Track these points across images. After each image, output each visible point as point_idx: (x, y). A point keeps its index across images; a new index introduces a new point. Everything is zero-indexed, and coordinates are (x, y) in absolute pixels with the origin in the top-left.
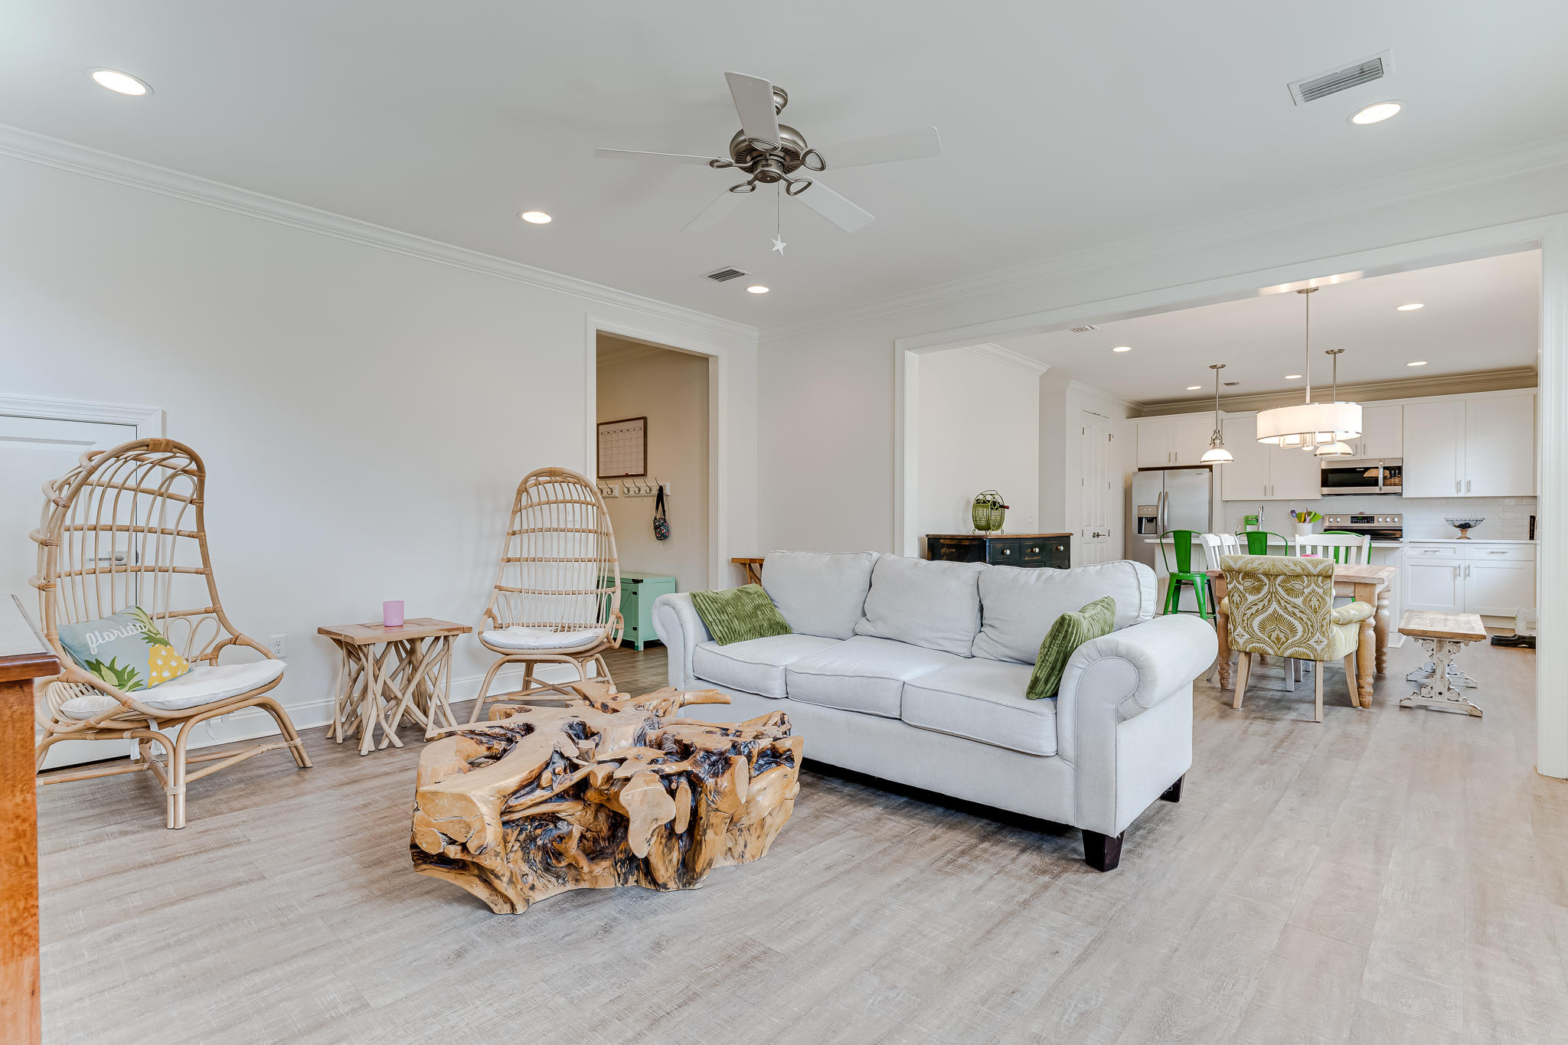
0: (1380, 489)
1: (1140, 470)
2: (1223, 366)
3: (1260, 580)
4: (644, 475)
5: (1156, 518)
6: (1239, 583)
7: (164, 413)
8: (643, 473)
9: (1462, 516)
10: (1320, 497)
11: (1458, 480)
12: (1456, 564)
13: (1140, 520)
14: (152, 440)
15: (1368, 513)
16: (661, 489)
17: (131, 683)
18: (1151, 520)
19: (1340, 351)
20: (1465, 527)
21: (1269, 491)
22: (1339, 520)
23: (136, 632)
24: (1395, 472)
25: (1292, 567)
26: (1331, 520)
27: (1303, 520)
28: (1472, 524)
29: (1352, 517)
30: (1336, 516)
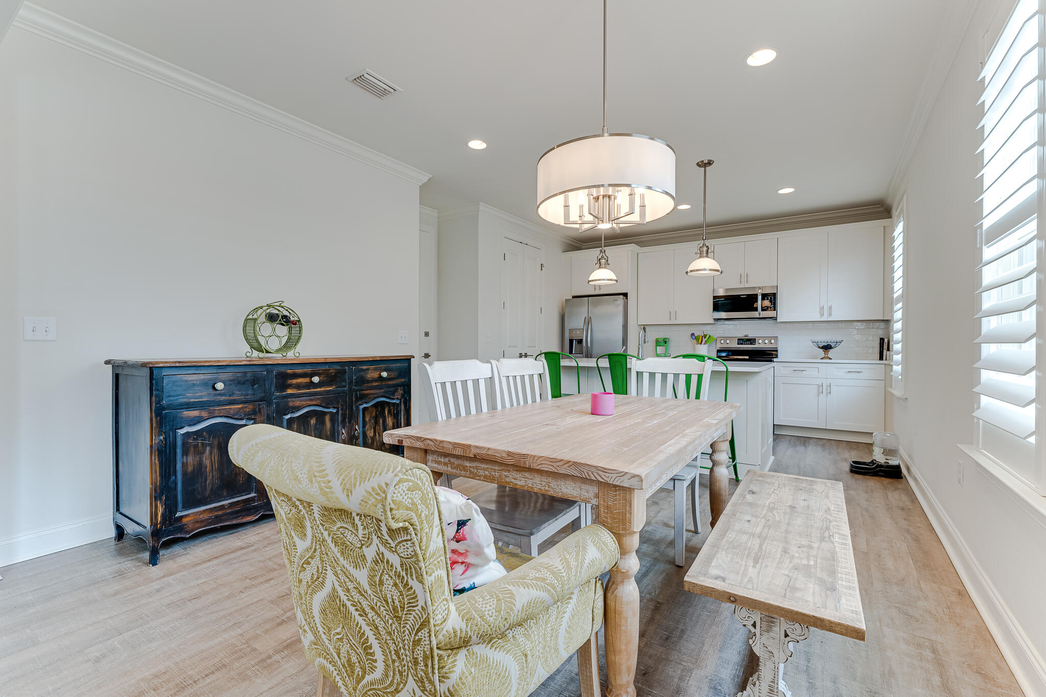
0: (759, 314)
1: (574, 297)
5: (582, 340)
9: (825, 337)
10: (712, 321)
11: (822, 305)
12: (819, 382)
13: (571, 341)
15: (751, 335)
20: (827, 348)
21: (673, 316)
22: (728, 341)
24: (772, 297)
26: (722, 342)
27: (700, 342)
28: (833, 345)
29: (738, 339)
30: (726, 338)
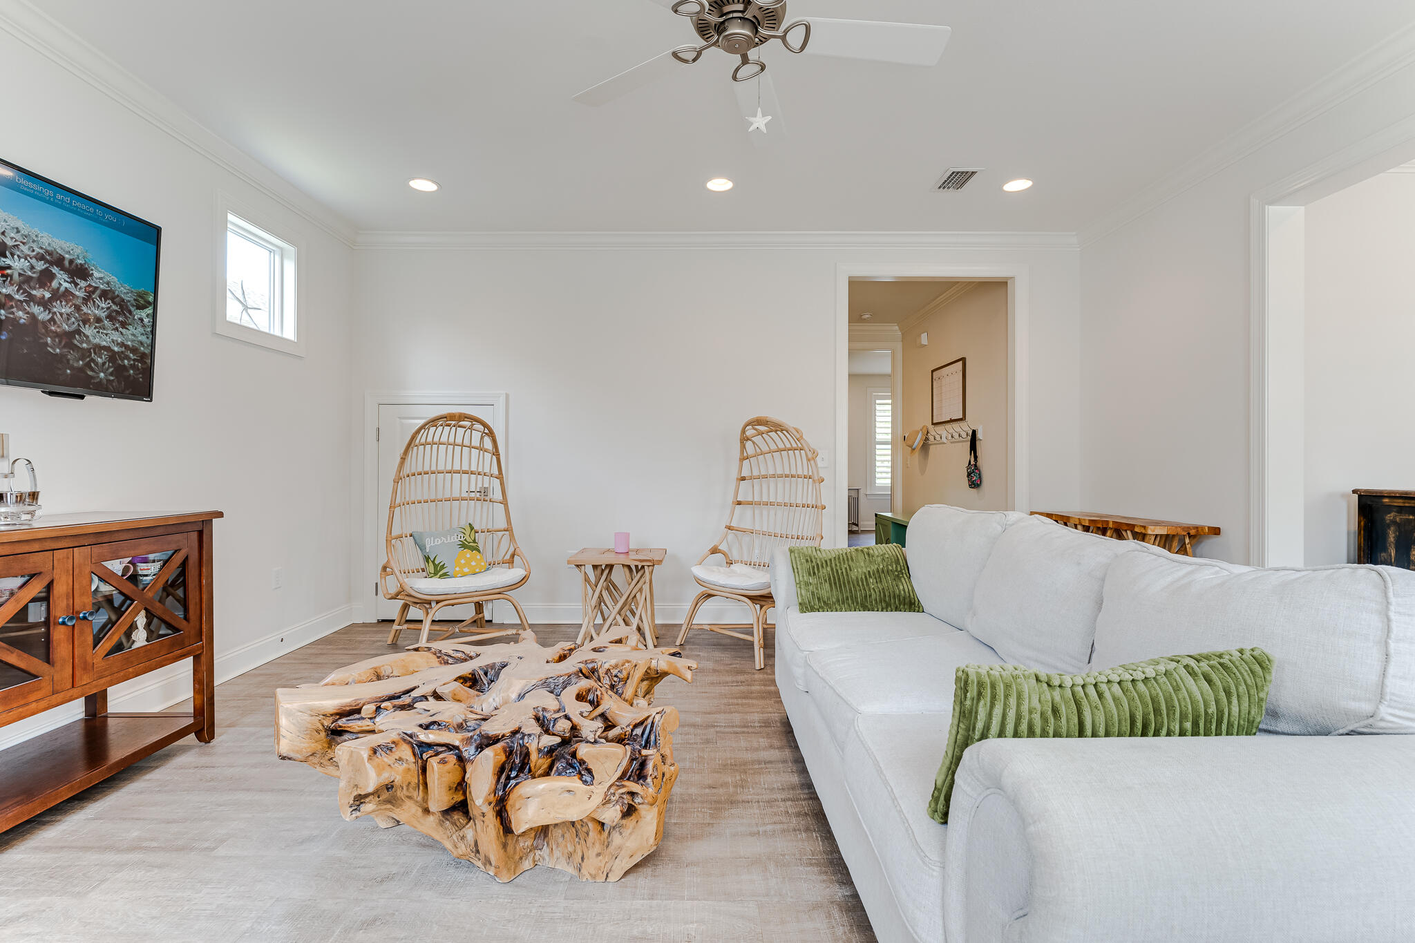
4: (963, 419)
7: (507, 396)
8: (961, 417)
14: (449, 414)
16: (974, 432)
17: (441, 573)
23: (456, 540)
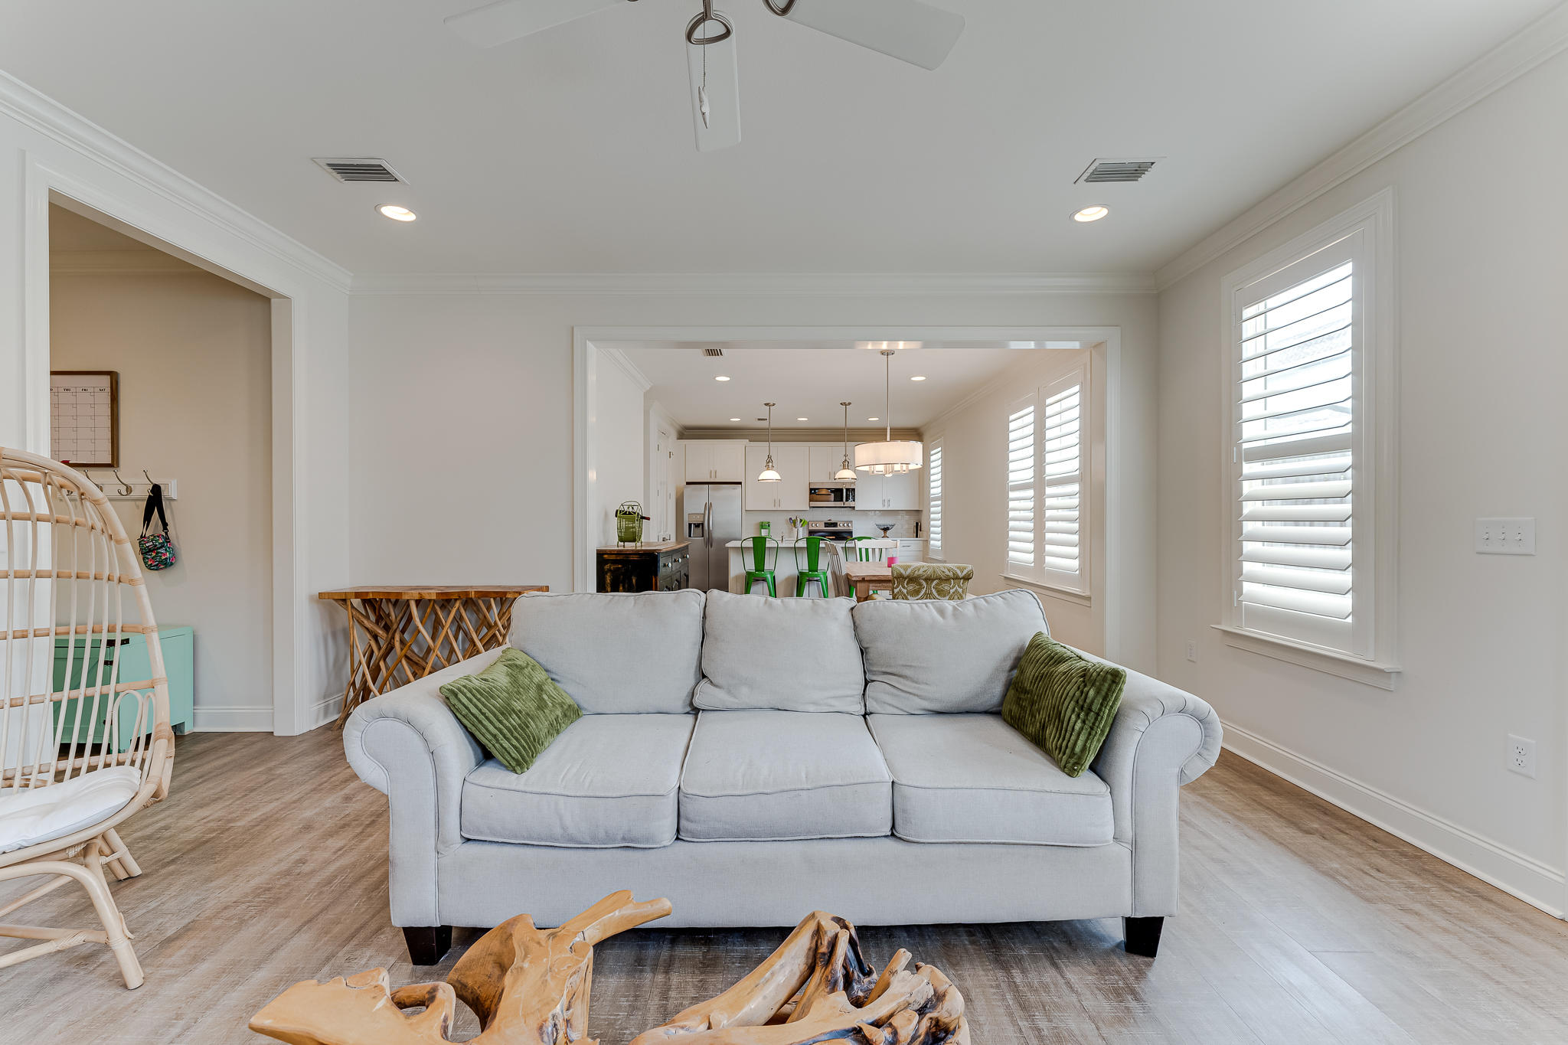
0: (843, 503)
1: (688, 483)
2: (774, 405)
3: (921, 585)
4: (114, 464)
5: (703, 524)
6: (904, 587)
8: (110, 462)
9: (886, 521)
10: (808, 509)
11: (884, 499)
13: (690, 525)
15: (834, 520)
16: (155, 489)
18: (697, 526)
19: (850, 404)
20: (886, 529)
21: (777, 503)
22: (817, 525)
24: (853, 491)
25: (947, 573)
26: (813, 525)
28: (890, 527)
29: (825, 523)
30: (815, 522)
